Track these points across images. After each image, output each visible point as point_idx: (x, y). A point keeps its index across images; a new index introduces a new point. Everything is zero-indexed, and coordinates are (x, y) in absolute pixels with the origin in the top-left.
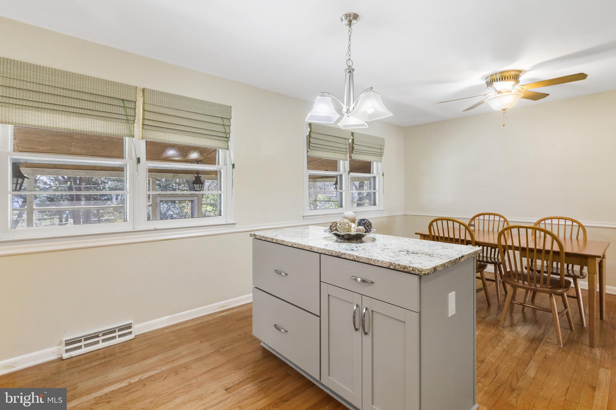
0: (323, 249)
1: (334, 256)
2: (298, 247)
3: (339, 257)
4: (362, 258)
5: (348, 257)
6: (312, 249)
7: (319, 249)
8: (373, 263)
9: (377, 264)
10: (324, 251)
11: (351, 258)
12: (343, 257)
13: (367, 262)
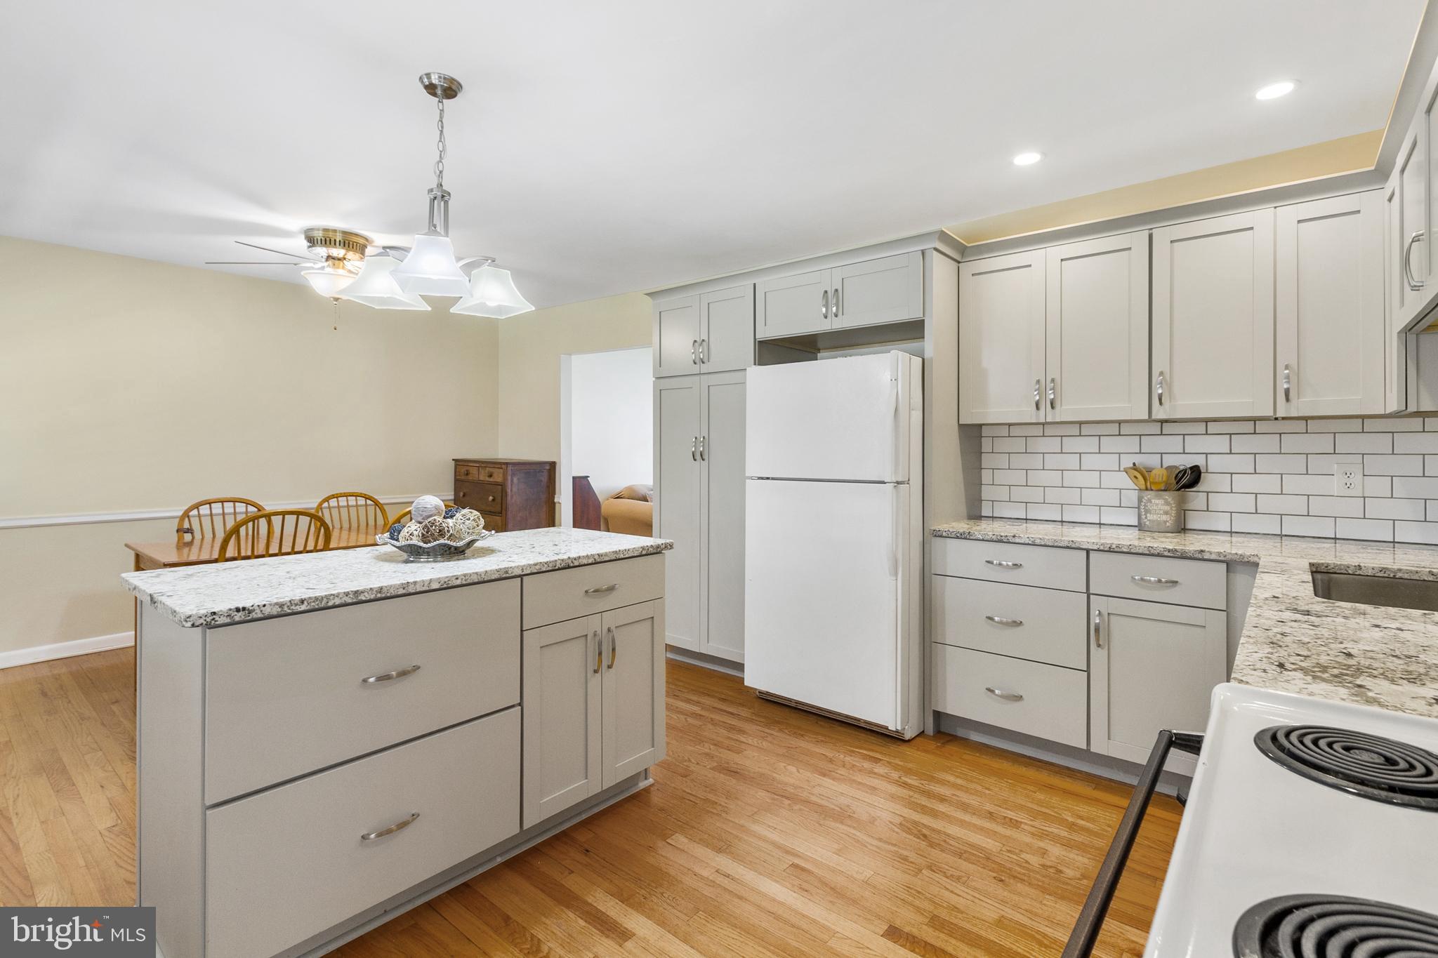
0: (536, 565)
1: (559, 569)
2: (464, 582)
3: (569, 567)
4: (606, 554)
5: (585, 562)
6: (507, 572)
7: (524, 568)
8: (622, 556)
9: (627, 556)
10: (537, 567)
11: (590, 561)
12: (576, 563)
13: (614, 558)
